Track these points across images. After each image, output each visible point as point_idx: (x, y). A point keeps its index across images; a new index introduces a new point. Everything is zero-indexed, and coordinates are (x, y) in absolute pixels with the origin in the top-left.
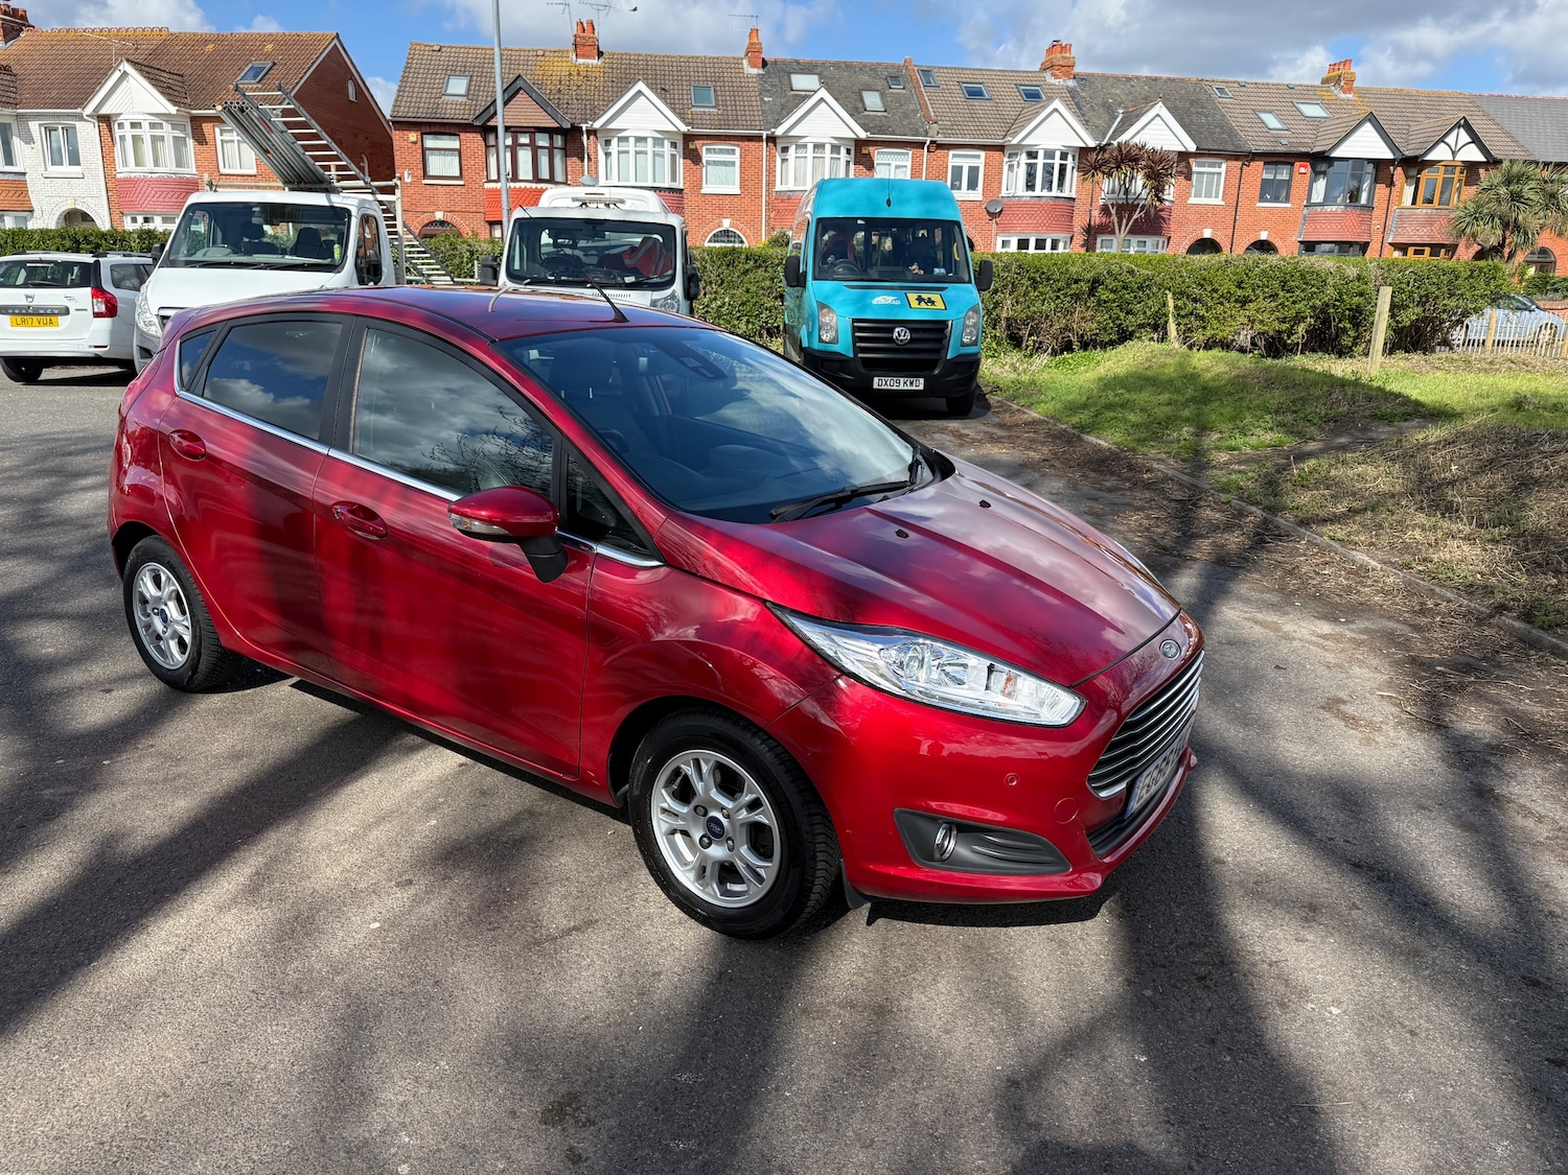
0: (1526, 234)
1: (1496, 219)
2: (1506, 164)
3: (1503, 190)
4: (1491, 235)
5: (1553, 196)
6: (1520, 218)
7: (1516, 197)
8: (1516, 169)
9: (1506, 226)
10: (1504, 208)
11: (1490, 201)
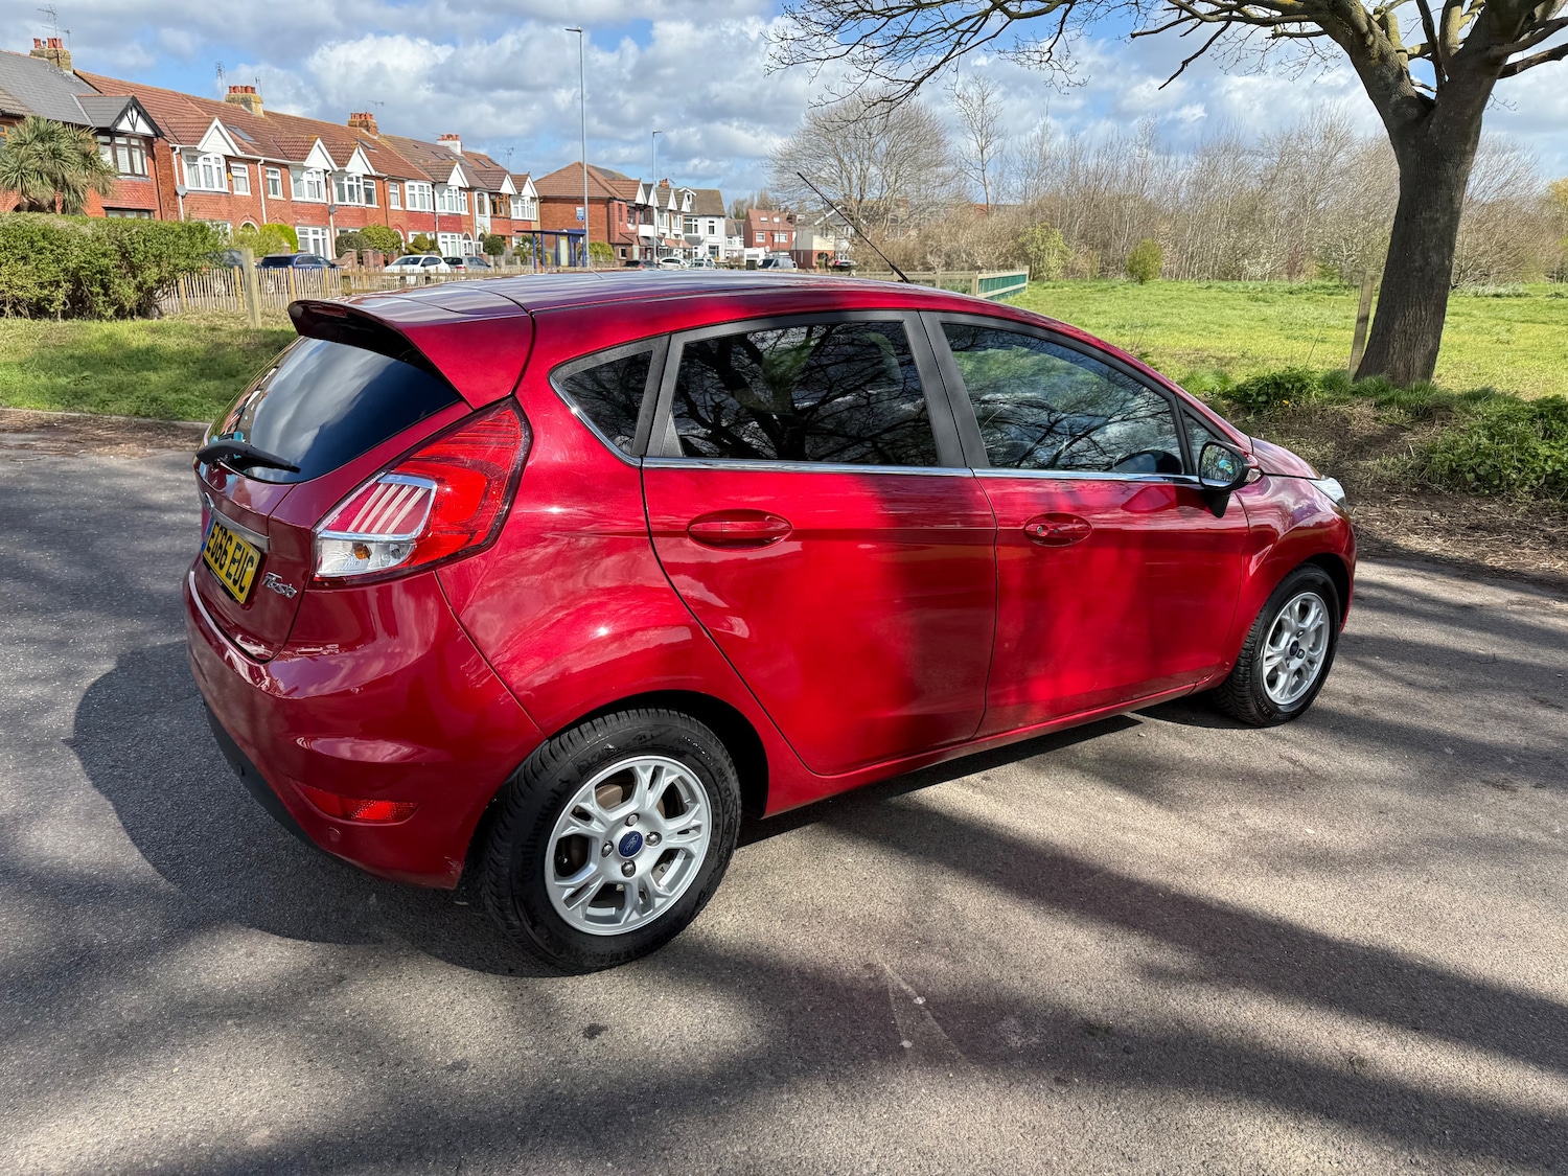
0: (76, 192)
1: (45, 176)
2: (30, 120)
3: (39, 147)
4: (44, 192)
5: (86, 156)
6: (67, 176)
7: (56, 154)
8: (42, 125)
9: (55, 182)
10: (49, 165)
11: (29, 157)
